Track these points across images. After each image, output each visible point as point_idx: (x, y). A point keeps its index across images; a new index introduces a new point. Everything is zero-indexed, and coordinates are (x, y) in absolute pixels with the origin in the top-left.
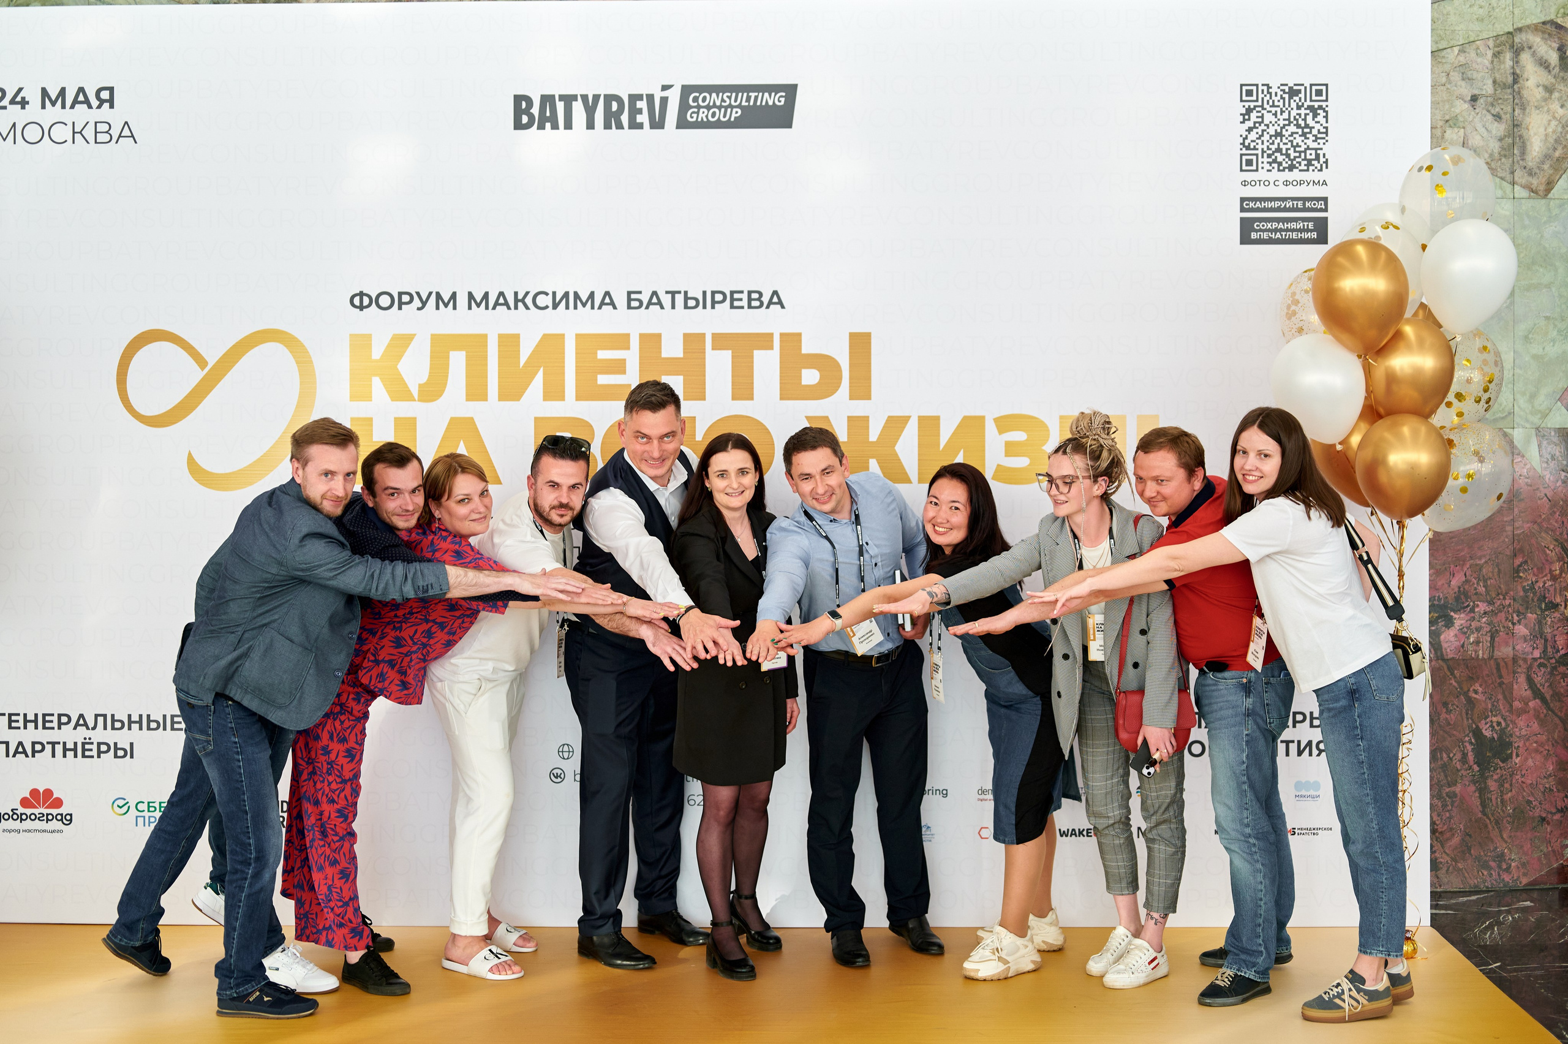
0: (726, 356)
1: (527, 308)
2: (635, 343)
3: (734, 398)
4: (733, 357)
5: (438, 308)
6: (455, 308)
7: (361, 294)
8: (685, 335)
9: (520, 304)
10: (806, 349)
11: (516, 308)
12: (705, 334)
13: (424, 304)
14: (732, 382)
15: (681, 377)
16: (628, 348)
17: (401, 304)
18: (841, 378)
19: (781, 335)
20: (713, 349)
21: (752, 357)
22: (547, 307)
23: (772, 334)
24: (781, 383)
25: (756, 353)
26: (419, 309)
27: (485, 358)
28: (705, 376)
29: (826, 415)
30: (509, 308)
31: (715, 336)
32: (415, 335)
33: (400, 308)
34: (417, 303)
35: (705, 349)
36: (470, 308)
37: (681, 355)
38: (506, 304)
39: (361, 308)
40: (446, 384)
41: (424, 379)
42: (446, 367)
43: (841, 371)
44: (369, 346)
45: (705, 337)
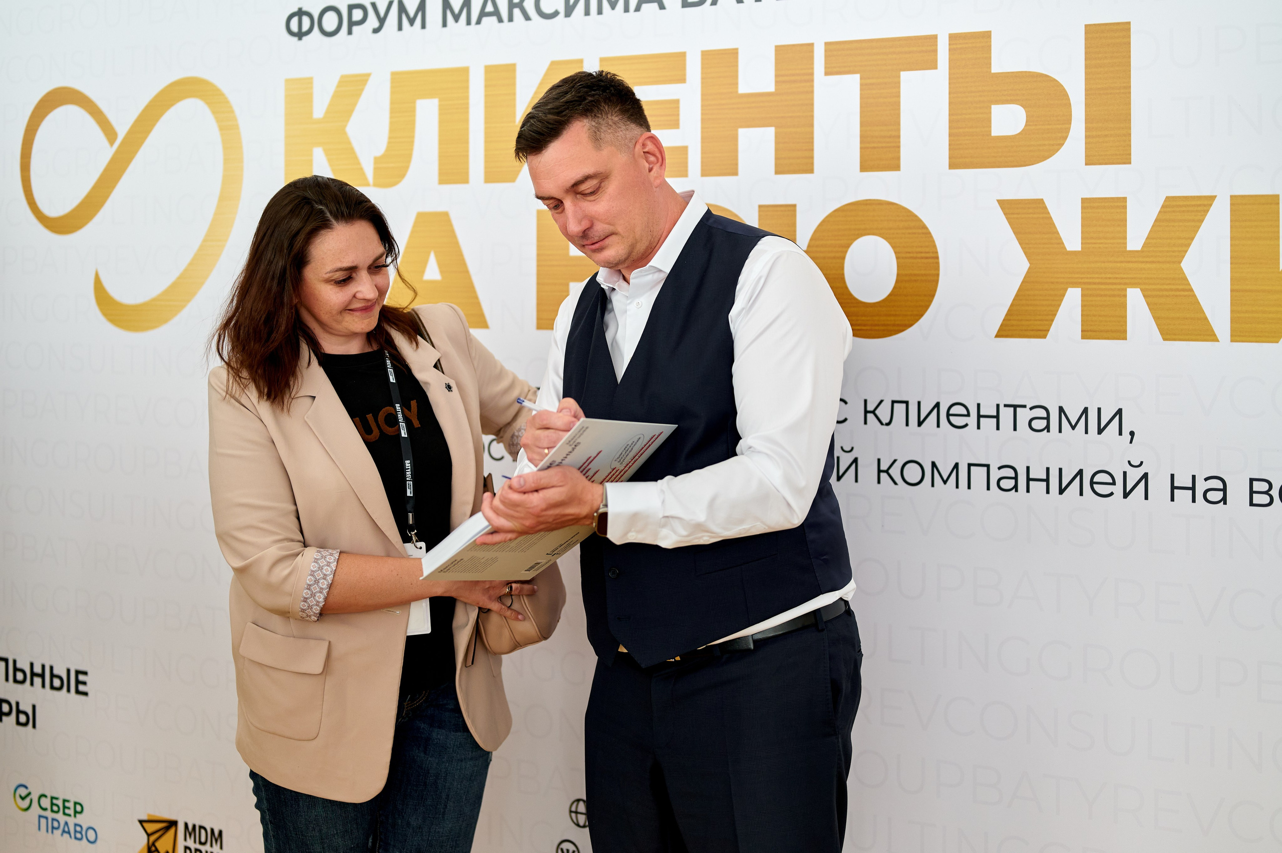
0: (851, 83)
1: (527, 18)
2: (694, 69)
3: (864, 168)
4: (863, 87)
5: (400, 28)
6: (423, 26)
7: (300, 13)
8: (779, 50)
9: (517, 12)
10: (998, 65)
11: (511, 19)
12: (812, 45)
13: (382, 21)
14: (862, 137)
15: (771, 131)
16: (682, 79)
17: (352, 24)
18: (1069, 121)
19: (953, 37)
20: (827, 74)
21: (897, 85)
22: (556, 14)
23: (934, 39)
24: (950, 135)
25: (905, 76)
26: (376, 31)
27: (465, 108)
28: (812, 125)
29: (1040, 197)
30: (500, 20)
31: (830, 47)
32: (369, 75)
33: (350, 32)
34: (372, 22)
35: (812, 74)
36: (445, 24)
37: (771, 88)
38: (496, 13)
39: (300, 35)
40: (410, 156)
41: (381, 148)
42: (411, 125)
43: (1069, 105)
44: (308, 99)
45: (812, 51)
